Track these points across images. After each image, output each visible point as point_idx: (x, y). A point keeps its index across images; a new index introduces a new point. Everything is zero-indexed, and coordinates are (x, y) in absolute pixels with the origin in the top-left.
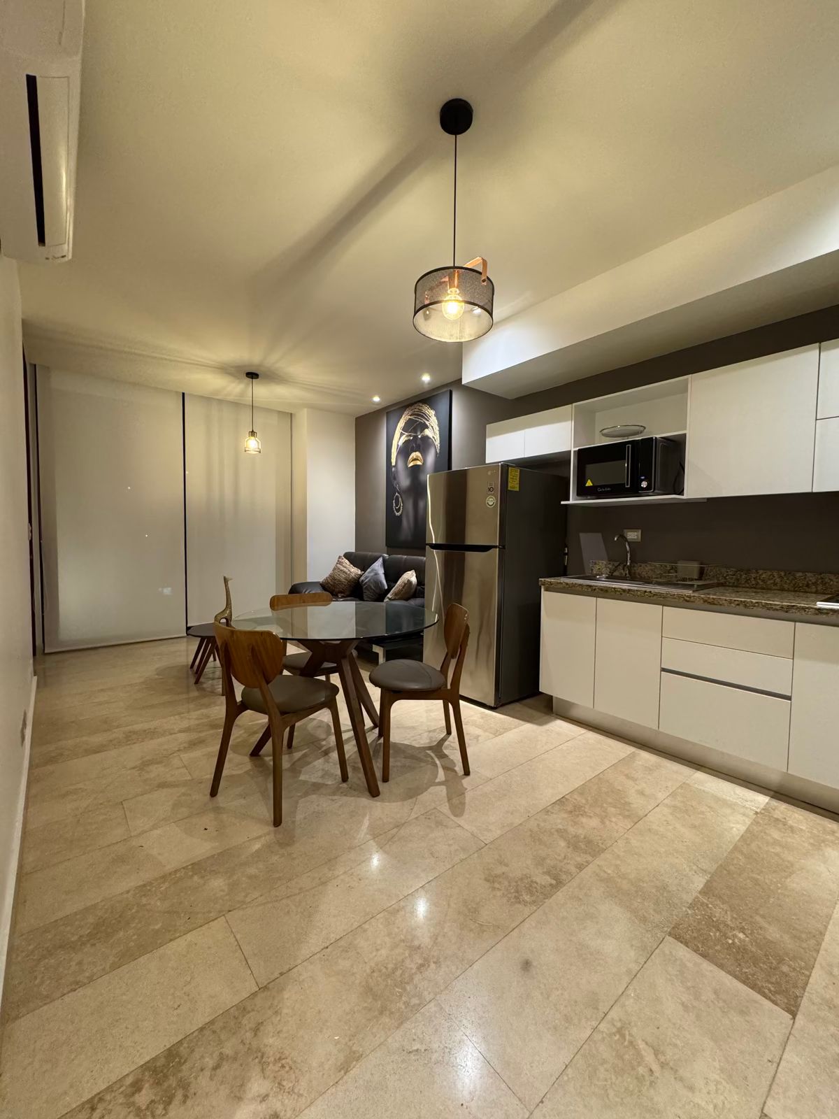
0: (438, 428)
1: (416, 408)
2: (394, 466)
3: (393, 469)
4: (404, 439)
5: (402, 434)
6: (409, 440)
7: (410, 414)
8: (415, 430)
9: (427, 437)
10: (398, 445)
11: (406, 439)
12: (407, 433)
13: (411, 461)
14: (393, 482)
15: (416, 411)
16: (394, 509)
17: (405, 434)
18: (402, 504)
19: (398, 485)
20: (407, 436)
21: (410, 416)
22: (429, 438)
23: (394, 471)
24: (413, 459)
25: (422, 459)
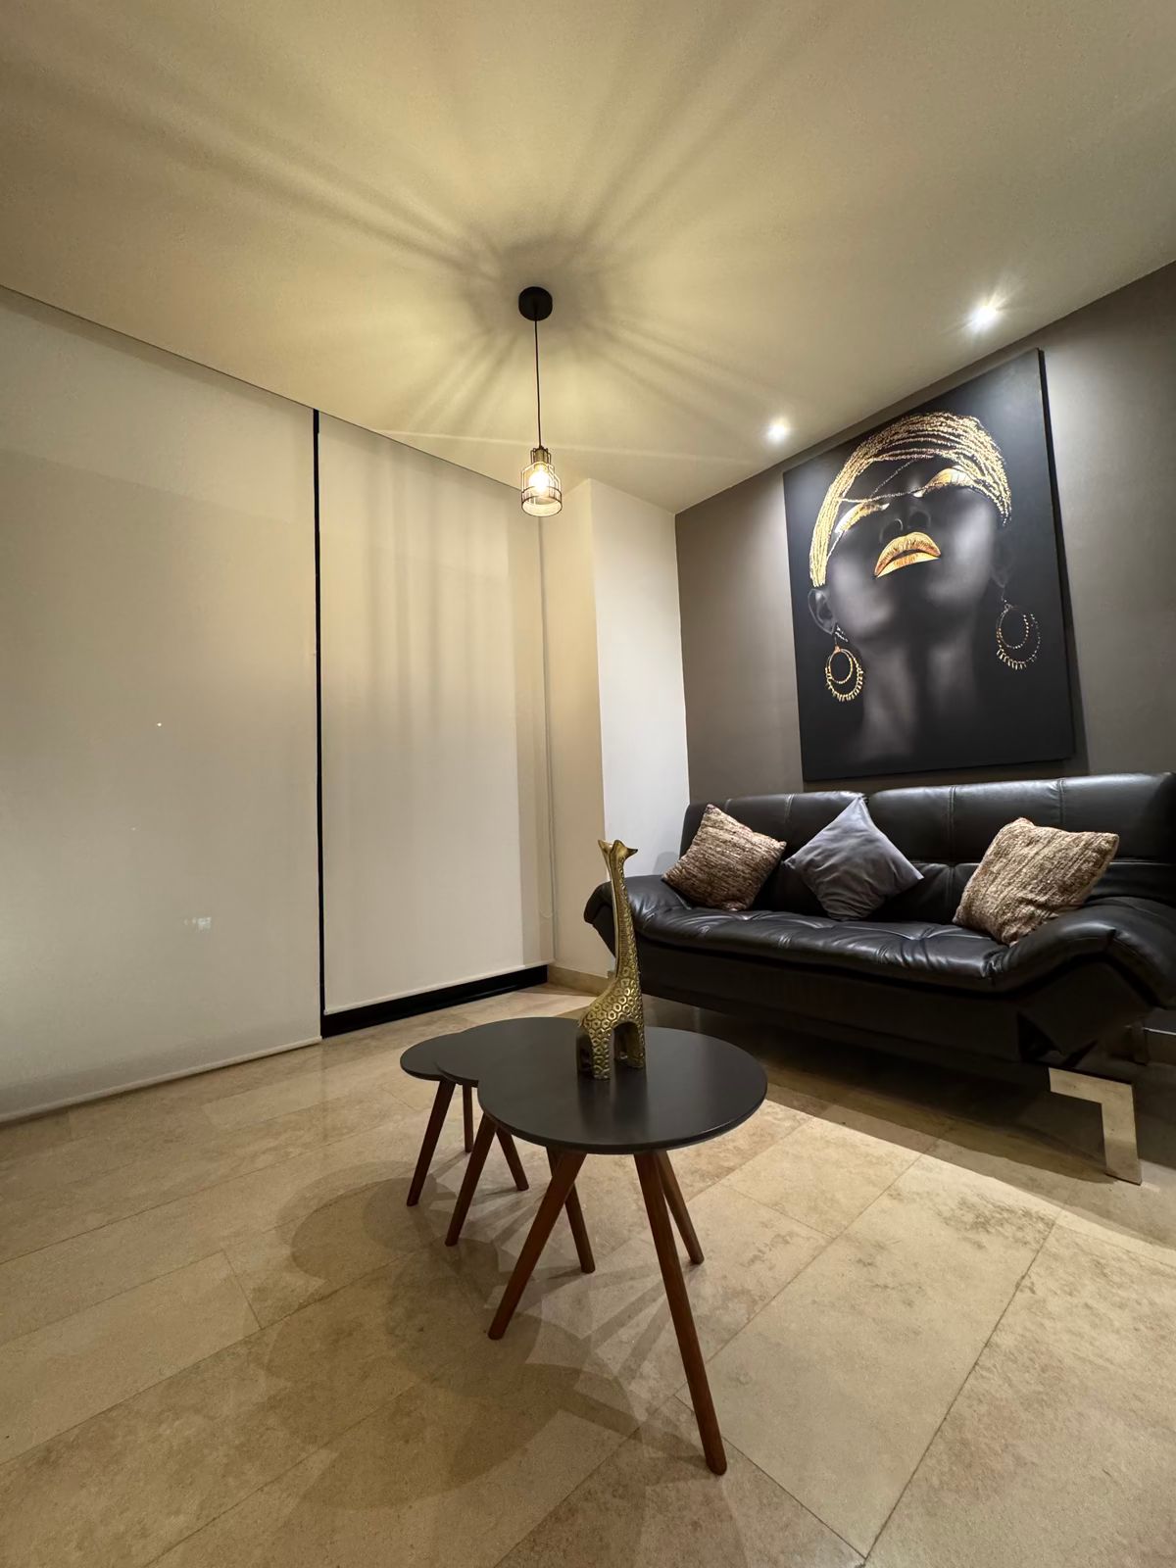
0: (994, 455)
1: (900, 432)
2: (821, 588)
3: (819, 595)
4: (853, 516)
5: (844, 508)
6: (880, 513)
7: (874, 451)
8: (900, 484)
9: (953, 489)
10: (832, 537)
11: (865, 512)
12: (868, 498)
13: (887, 561)
14: (822, 625)
15: (898, 440)
16: (831, 687)
17: (857, 503)
18: (860, 671)
19: (839, 629)
20: (868, 506)
21: (876, 456)
22: (960, 487)
23: (823, 598)
24: (895, 555)
25: (934, 545)
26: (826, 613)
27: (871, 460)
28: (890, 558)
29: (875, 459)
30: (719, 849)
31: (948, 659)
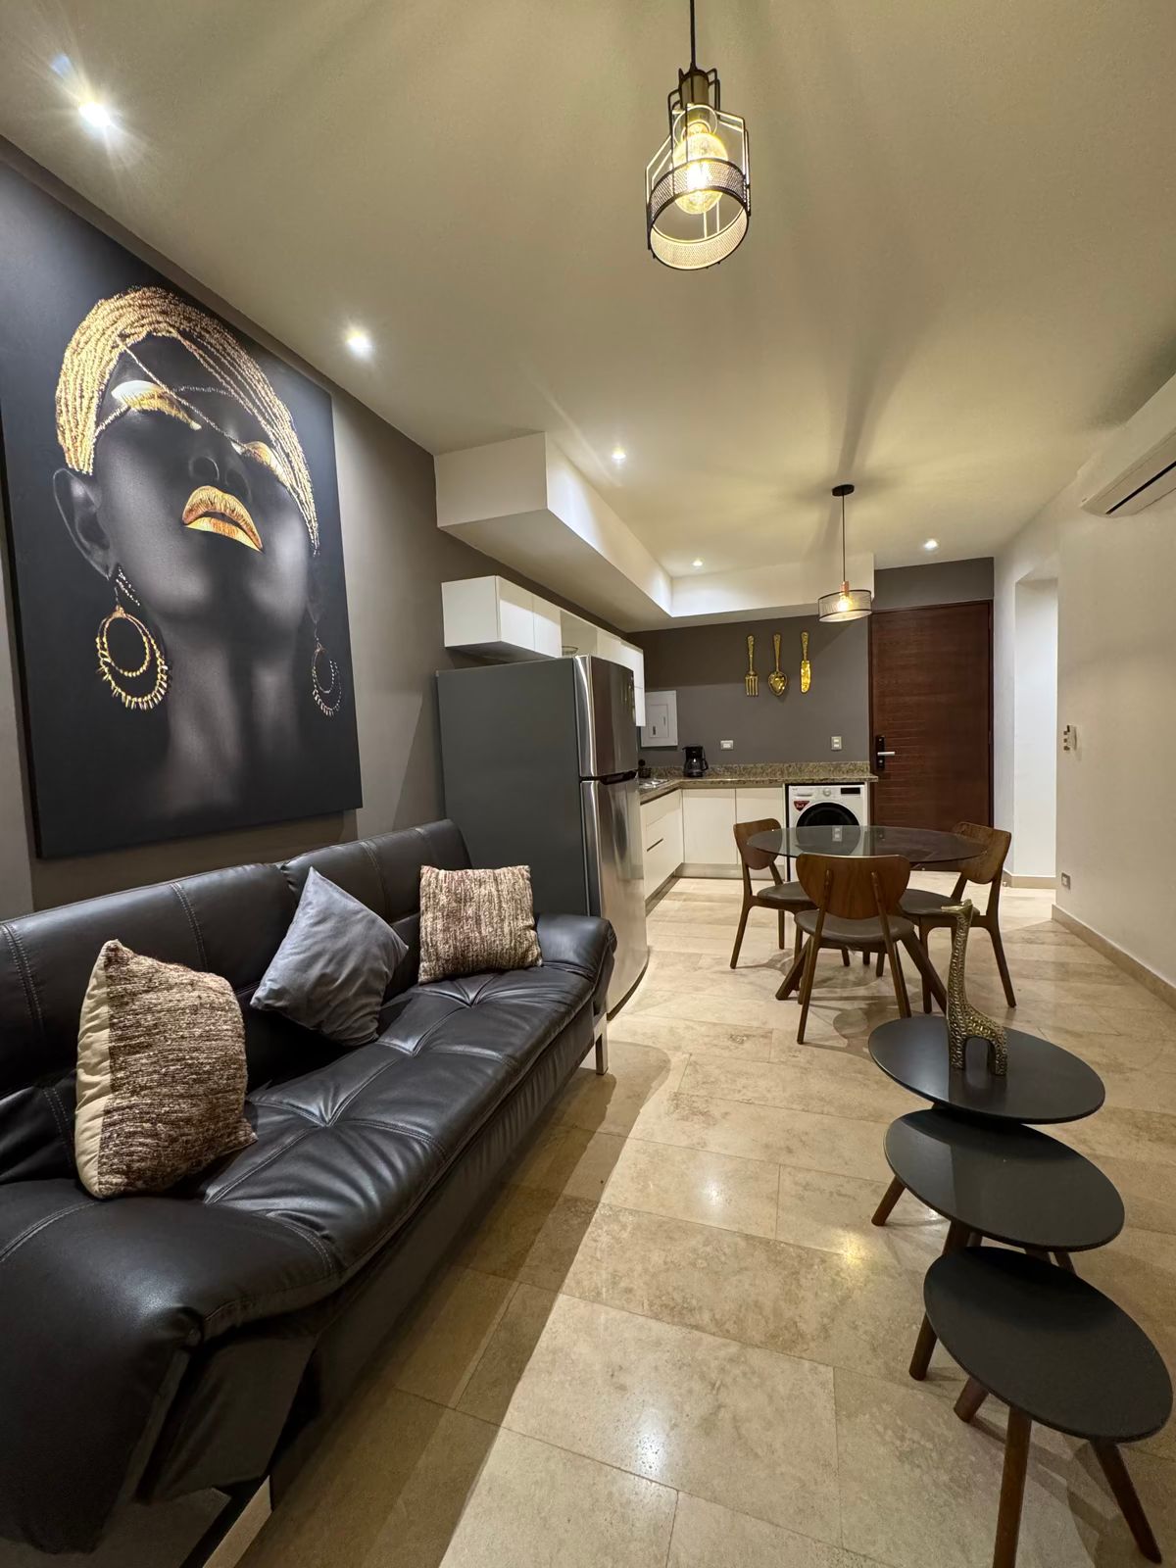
2: (83, 477)
3: (79, 491)
4: (143, 394)
5: (128, 366)
10: (105, 397)
12: (170, 389)
13: (200, 512)
14: (88, 552)
15: (208, 343)
16: (108, 677)
17: (151, 380)
18: (162, 665)
19: (121, 575)
20: (171, 403)
21: (182, 333)
22: (276, 479)
23: (87, 502)
24: (210, 509)
25: (255, 530)
26: (95, 533)
27: (175, 334)
28: (202, 510)
29: (180, 338)
30: (198, 1031)
31: (271, 682)
